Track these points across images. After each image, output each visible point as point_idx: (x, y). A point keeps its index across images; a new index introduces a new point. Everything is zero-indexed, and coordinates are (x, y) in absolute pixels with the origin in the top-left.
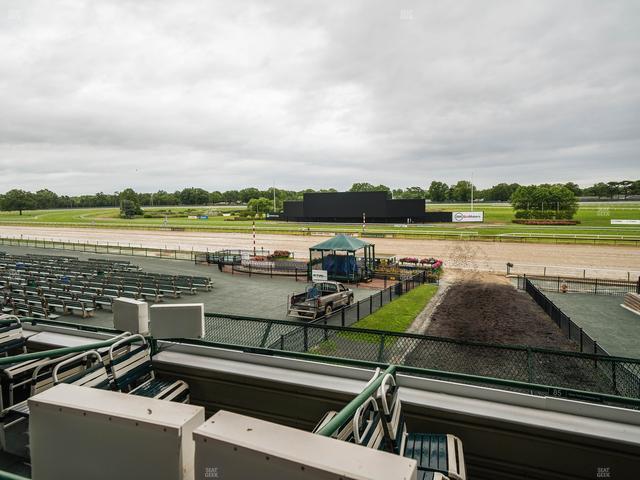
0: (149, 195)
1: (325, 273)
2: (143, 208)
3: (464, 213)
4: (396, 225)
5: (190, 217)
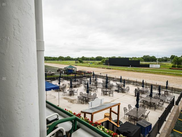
0: (89, 58)
2: (83, 61)
3: (153, 65)
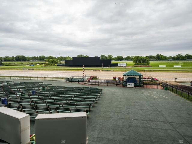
1: (133, 84)
2: (2, 62)
4: (104, 67)
5: (26, 65)
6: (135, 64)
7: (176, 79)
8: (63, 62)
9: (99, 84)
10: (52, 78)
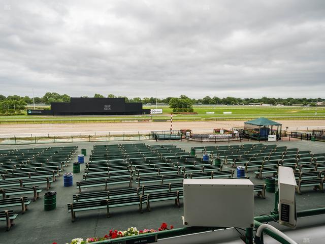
1: (275, 136)
3: (155, 110)
6: (174, 111)
7: (287, 128)
8: (49, 107)
9: (230, 140)
10: (123, 136)
